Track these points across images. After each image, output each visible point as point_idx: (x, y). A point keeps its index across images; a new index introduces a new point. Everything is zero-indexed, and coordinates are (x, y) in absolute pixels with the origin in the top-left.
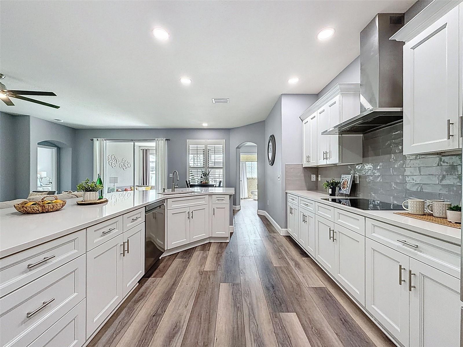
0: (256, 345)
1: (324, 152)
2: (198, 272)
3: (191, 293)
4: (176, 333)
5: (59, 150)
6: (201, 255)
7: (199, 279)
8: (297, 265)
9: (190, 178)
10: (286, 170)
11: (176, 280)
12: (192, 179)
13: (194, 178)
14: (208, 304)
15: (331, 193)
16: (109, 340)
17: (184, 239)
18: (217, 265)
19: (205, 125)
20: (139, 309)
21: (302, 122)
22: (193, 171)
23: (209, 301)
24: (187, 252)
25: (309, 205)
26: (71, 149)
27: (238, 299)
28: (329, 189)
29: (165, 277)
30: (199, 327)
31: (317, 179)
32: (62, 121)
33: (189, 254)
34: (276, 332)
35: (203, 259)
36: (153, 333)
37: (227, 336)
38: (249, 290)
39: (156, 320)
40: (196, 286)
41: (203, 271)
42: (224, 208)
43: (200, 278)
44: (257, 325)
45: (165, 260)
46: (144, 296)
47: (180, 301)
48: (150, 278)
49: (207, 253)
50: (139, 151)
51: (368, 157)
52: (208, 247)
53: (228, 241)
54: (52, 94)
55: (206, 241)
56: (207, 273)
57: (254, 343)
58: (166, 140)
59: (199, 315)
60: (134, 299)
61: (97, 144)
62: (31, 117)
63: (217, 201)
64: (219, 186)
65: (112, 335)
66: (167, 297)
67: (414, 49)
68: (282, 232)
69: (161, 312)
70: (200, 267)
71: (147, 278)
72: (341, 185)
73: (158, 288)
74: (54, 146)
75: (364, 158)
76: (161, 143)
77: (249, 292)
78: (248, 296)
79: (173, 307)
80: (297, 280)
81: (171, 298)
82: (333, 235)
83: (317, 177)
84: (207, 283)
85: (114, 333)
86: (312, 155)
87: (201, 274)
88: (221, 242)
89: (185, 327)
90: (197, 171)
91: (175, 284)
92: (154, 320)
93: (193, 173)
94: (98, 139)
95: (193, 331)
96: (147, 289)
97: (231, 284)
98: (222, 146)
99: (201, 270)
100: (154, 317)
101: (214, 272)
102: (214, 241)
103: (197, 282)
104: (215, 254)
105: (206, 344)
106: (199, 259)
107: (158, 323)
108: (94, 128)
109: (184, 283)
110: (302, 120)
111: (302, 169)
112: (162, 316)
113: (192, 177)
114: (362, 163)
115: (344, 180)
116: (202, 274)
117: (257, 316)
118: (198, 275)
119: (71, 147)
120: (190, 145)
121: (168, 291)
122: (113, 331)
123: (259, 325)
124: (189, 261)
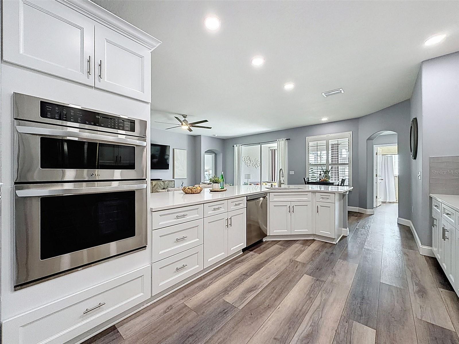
0: (310, 328)
2: (289, 260)
3: (275, 272)
4: (253, 290)
5: (216, 154)
7: (287, 264)
8: (422, 292)
9: (309, 176)
10: (432, 166)
11: (268, 259)
12: (312, 176)
13: (315, 176)
14: (286, 284)
16: (216, 276)
17: (285, 230)
18: (310, 260)
19: (325, 119)
20: (237, 267)
22: (313, 168)
23: (287, 282)
24: (288, 242)
25: (451, 216)
26: (222, 154)
27: (314, 291)
29: (261, 254)
30: (270, 295)
32: (216, 136)
33: (288, 244)
34: (337, 331)
35: (300, 251)
36: (239, 284)
37: (288, 310)
38: (331, 290)
39: (244, 277)
40: (283, 268)
41: (294, 260)
42: (329, 207)
43: (289, 264)
44: (321, 317)
45: (268, 243)
46: (243, 261)
47: (265, 273)
48: (251, 252)
49: (306, 248)
50: (269, 151)
52: (309, 243)
53: (335, 243)
54: (206, 121)
55: (310, 237)
56: (297, 263)
57: (309, 326)
58: (286, 140)
59: (274, 288)
60: (237, 260)
61: (236, 148)
62: (202, 136)
63: (321, 199)
65: (218, 275)
66: (257, 267)
69: (249, 275)
70: (293, 256)
71: (249, 251)
73: (253, 260)
74: (213, 152)
76: (282, 143)
77: (330, 292)
78: (326, 294)
79: (258, 275)
81: (259, 269)
84: (293, 270)
85: (219, 274)
88: (326, 242)
89: (260, 290)
90: (317, 168)
91: (266, 261)
92: (243, 277)
93: (314, 170)
94: (237, 145)
95: (265, 294)
96: (247, 257)
97: (315, 278)
98: (348, 139)
99: (292, 259)
100: (244, 276)
101: (304, 264)
103: (285, 266)
104: (314, 250)
105: (270, 307)
106: (296, 250)
107: (245, 280)
108: (235, 137)
109: (274, 263)
112: (248, 277)
113: (313, 174)
116: (292, 262)
117: (325, 312)
119: (222, 153)
120: (310, 142)
121: (259, 264)
122: (219, 273)
123: (322, 319)
124: (286, 249)
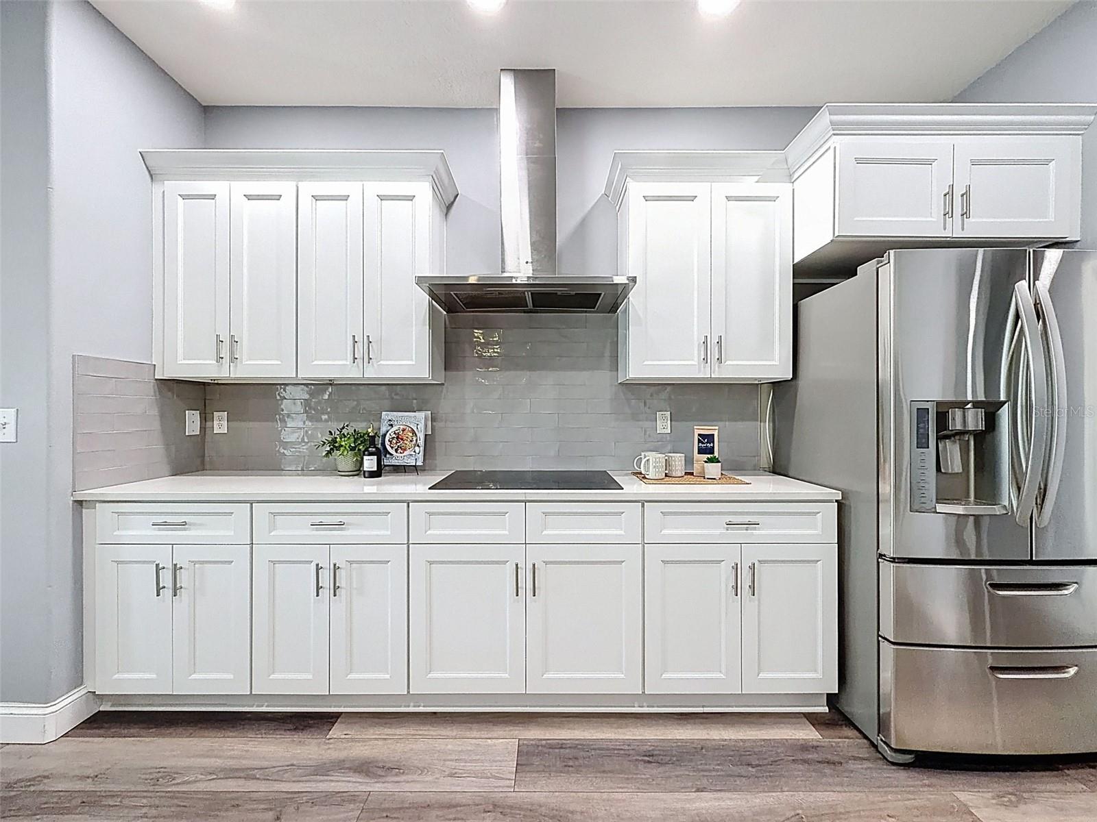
1: (354, 336)
10: (76, 386)
21: (149, 179)
25: (353, 524)
28: (365, 458)
31: (205, 429)
51: (464, 369)
67: (646, 200)
68: (50, 723)
72: (387, 443)
75: (448, 373)
83: (205, 418)
86: (251, 337)
110: (151, 172)
111: (150, 389)
114: (444, 384)
115: (394, 428)
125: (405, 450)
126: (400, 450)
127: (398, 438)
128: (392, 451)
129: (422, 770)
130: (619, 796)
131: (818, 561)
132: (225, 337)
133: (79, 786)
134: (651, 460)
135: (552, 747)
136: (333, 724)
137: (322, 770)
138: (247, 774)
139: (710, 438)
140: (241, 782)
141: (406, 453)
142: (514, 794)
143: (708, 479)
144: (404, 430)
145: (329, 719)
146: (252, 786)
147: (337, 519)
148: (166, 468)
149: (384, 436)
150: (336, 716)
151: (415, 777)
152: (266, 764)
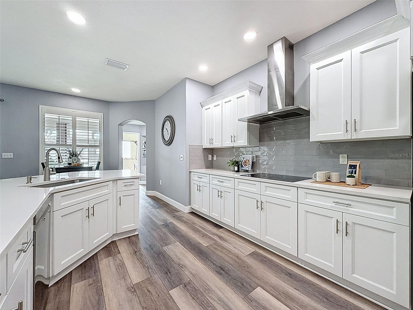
1: (231, 136)
2: (127, 290)
6: (112, 263)
7: (136, 300)
8: (220, 238)
10: (190, 151)
15: (237, 170)
18: (146, 269)
21: (201, 107)
25: (224, 182)
27: (203, 301)
28: (235, 167)
31: (212, 159)
35: (120, 268)
38: (205, 284)
41: (132, 285)
42: (134, 195)
43: (137, 298)
49: (120, 258)
51: (264, 142)
52: (114, 249)
53: (138, 233)
56: (141, 285)
63: (124, 188)
64: (97, 168)
67: (318, 70)
68: (186, 209)
70: (123, 281)
72: (243, 163)
75: (260, 143)
77: (208, 287)
78: (210, 292)
80: (233, 252)
82: (260, 206)
83: (213, 156)
84: (152, 300)
86: (215, 138)
87: (133, 290)
88: (129, 237)
97: (181, 286)
98: (99, 120)
99: (129, 286)
101: (149, 280)
102: (118, 239)
104: (131, 254)
106: (114, 270)
110: (202, 106)
111: (202, 150)
114: (259, 146)
115: (245, 159)
116: (135, 290)
118: (130, 294)
120: (45, 114)
124: (100, 280)
125: (246, 166)
126: (245, 166)
127: (245, 162)
128: (243, 166)
129: (229, 243)
130: (269, 274)
131: (394, 233)
132: (211, 139)
133: (185, 220)
134: (317, 174)
135: (262, 256)
136: (221, 228)
137: (214, 234)
138: (204, 229)
139: (355, 167)
140: (202, 229)
141: (247, 166)
142: (243, 257)
143: (347, 185)
144: (246, 160)
145: (221, 227)
146: (203, 231)
147: (222, 180)
148: (204, 167)
149: (242, 161)
150: (222, 227)
151: (227, 244)
152: (207, 229)
